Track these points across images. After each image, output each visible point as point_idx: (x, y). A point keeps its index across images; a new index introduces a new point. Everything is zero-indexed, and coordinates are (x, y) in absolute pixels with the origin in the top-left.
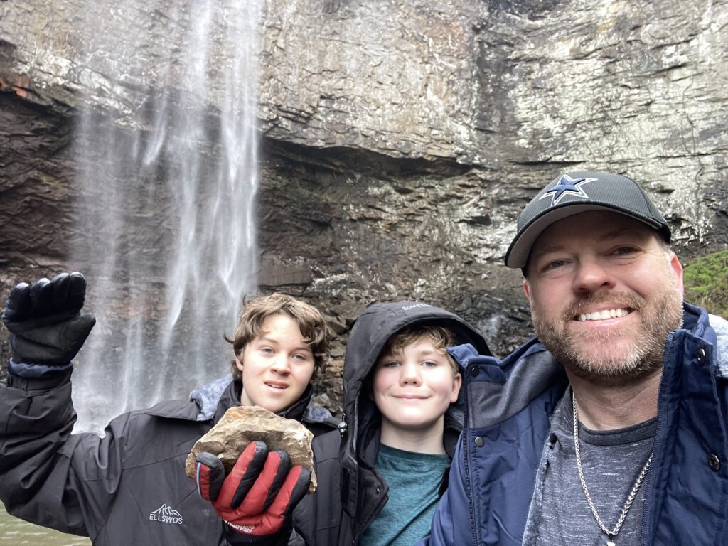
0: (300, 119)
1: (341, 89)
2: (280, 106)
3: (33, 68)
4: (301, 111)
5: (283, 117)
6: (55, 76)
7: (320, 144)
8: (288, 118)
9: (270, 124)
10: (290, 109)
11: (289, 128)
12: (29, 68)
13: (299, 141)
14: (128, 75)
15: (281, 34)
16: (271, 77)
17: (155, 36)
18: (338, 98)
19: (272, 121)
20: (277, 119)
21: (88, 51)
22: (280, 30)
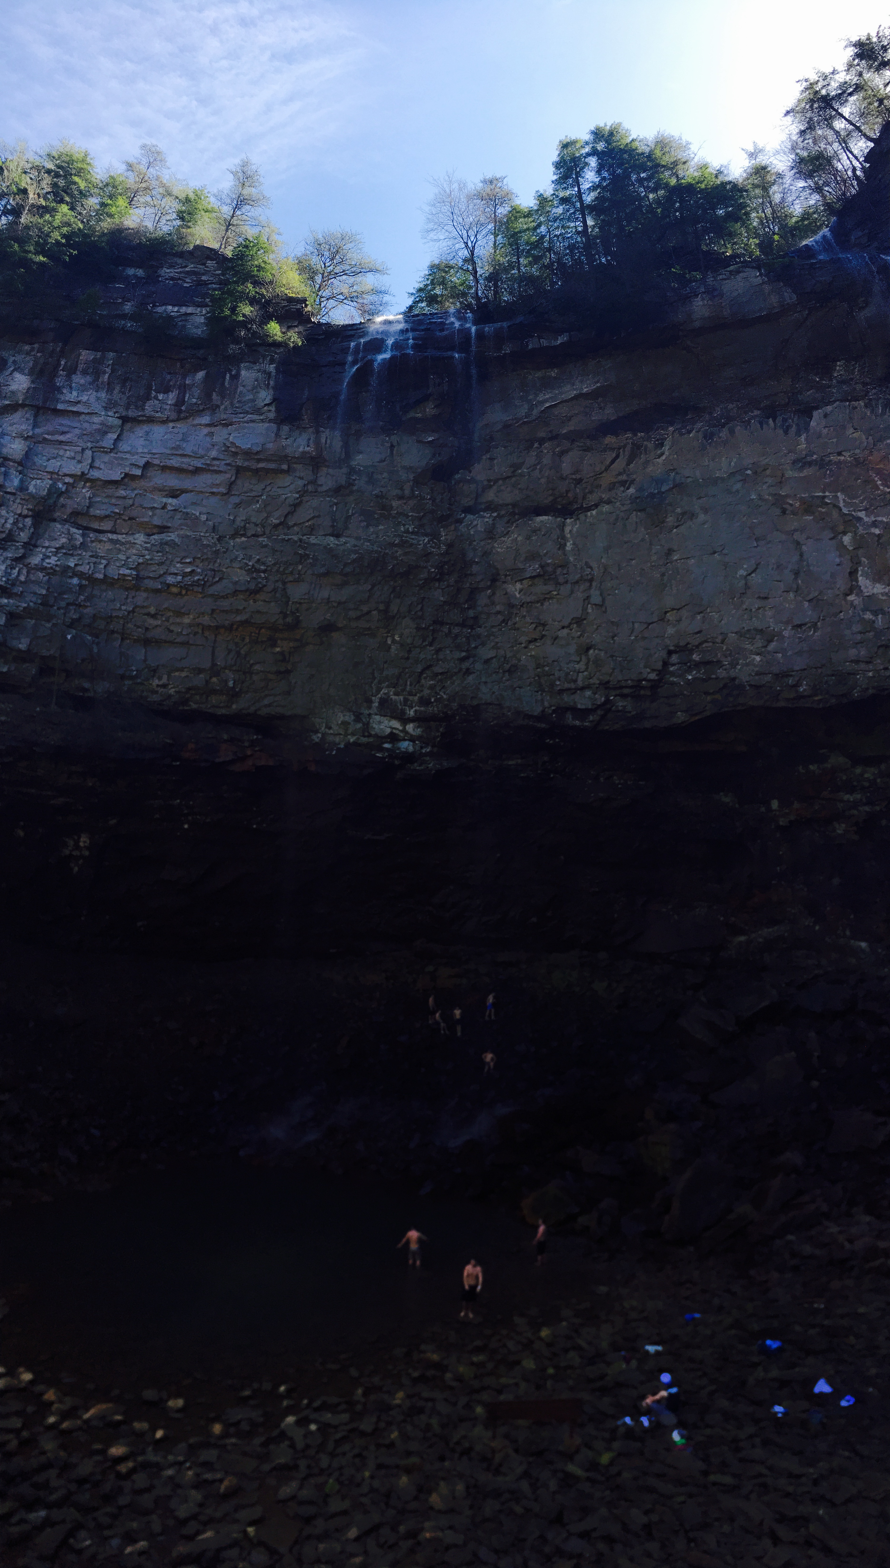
0: (642, 692)
1: (700, 632)
2: (608, 682)
3: (323, 734)
4: (640, 681)
5: (615, 696)
6: (346, 735)
7: (681, 717)
8: (624, 696)
9: (600, 712)
10: (623, 684)
11: (629, 708)
12: (320, 735)
13: (647, 724)
14: (417, 708)
15: (594, 584)
16: (588, 649)
17: (438, 651)
18: (697, 647)
19: (599, 707)
20: (607, 701)
21: (372, 696)
22: (591, 581)
